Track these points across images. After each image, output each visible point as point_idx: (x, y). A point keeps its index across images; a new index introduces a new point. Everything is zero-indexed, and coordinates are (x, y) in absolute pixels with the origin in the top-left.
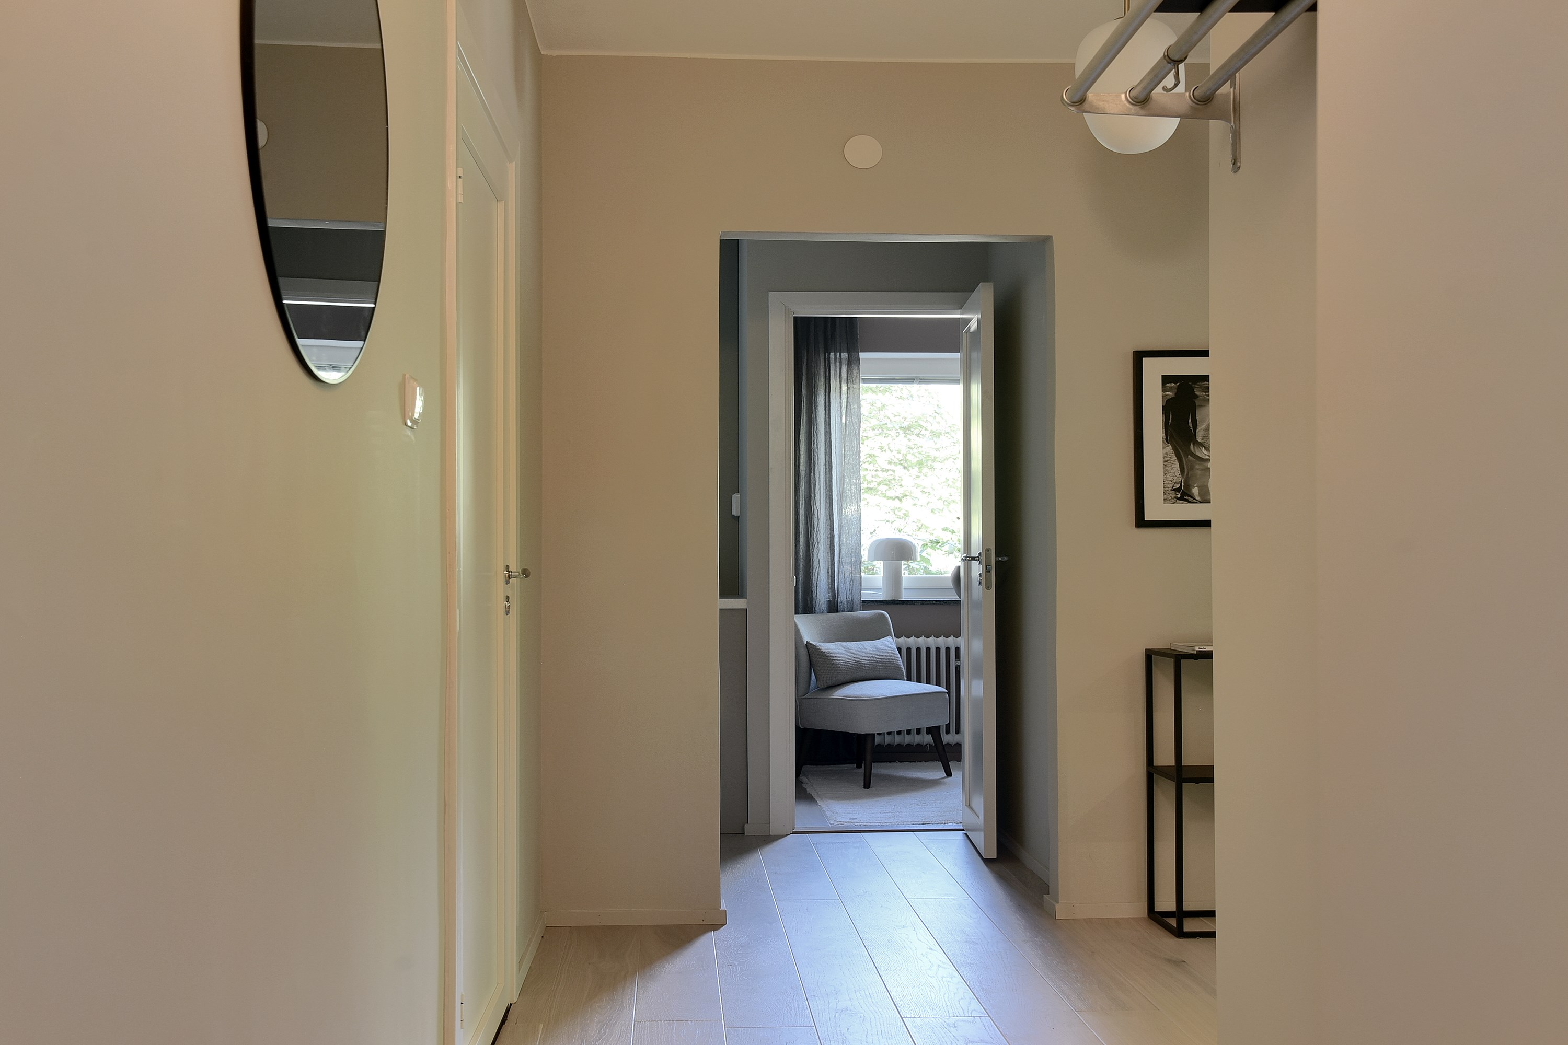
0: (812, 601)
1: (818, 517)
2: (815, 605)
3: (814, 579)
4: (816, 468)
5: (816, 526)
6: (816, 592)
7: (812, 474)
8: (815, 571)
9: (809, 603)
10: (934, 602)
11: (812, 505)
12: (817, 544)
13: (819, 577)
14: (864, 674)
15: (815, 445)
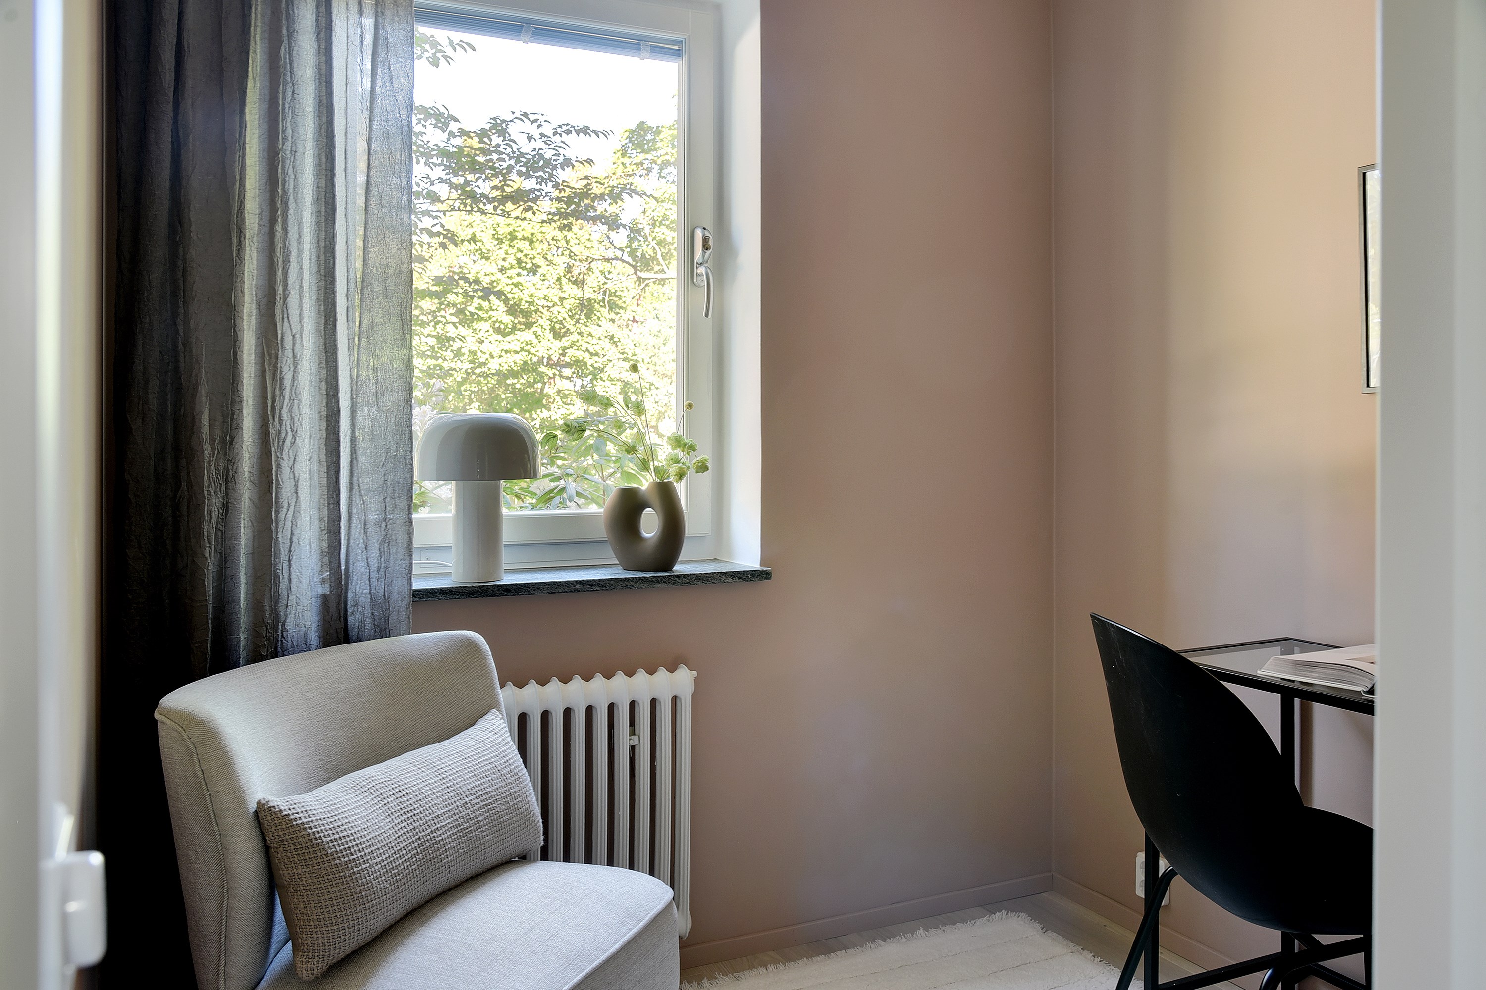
0: (277, 602)
1: (294, 356)
2: (286, 616)
3: (283, 538)
4: (291, 212)
5: (287, 382)
6: (286, 576)
7: (279, 228)
8: (285, 516)
9: (268, 614)
10: (577, 586)
11: (278, 318)
12: (290, 434)
13: (296, 532)
14: (443, 880)
15: (288, 144)
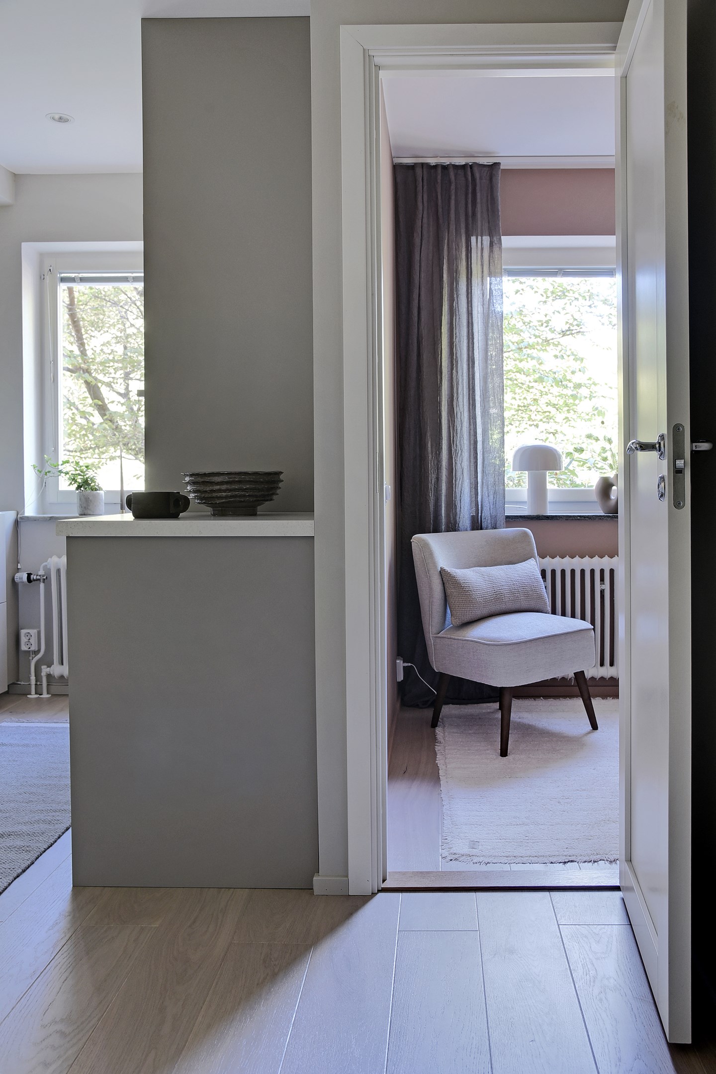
0: (456, 516)
1: (461, 421)
2: (459, 521)
3: (458, 491)
4: (459, 365)
5: (459, 431)
6: (459, 506)
7: (454, 371)
8: (459, 482)
9: (452, 519)
10: (578, 518)
11: (455, 406)
12: (460, 451)
13: (463, 489)
15: (458, 339)
